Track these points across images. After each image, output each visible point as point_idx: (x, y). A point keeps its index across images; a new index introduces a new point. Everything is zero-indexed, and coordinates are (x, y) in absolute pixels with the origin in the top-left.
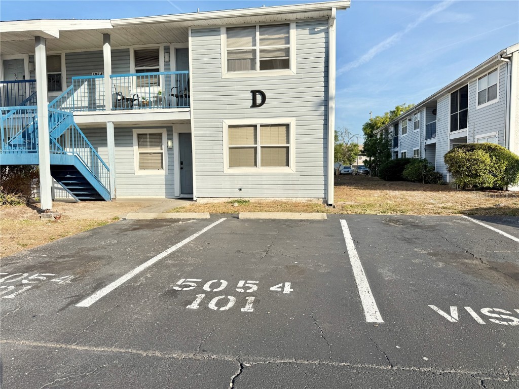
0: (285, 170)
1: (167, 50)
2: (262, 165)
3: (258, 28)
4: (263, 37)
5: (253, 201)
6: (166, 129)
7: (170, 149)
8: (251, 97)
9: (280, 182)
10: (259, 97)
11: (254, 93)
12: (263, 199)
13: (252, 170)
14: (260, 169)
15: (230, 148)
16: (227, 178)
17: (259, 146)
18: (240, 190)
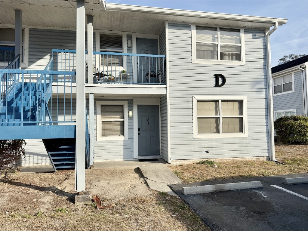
0: (240, 135)
1: (129, 38)
2: (223, 132)
3: (218, 29)
4: (222, 36)
5: (217, 161)
6: (127, 102)
7: (130, 118)
8: (214, 79)
9: (237, 145)
10: (220, 79)
11: (217, 76)
12: (225, 159)
13: (216, 135)
14: (221, 135)
15: (198, 118)
16: (197, 142)
17: (221, 116)
18: (207, 152)
